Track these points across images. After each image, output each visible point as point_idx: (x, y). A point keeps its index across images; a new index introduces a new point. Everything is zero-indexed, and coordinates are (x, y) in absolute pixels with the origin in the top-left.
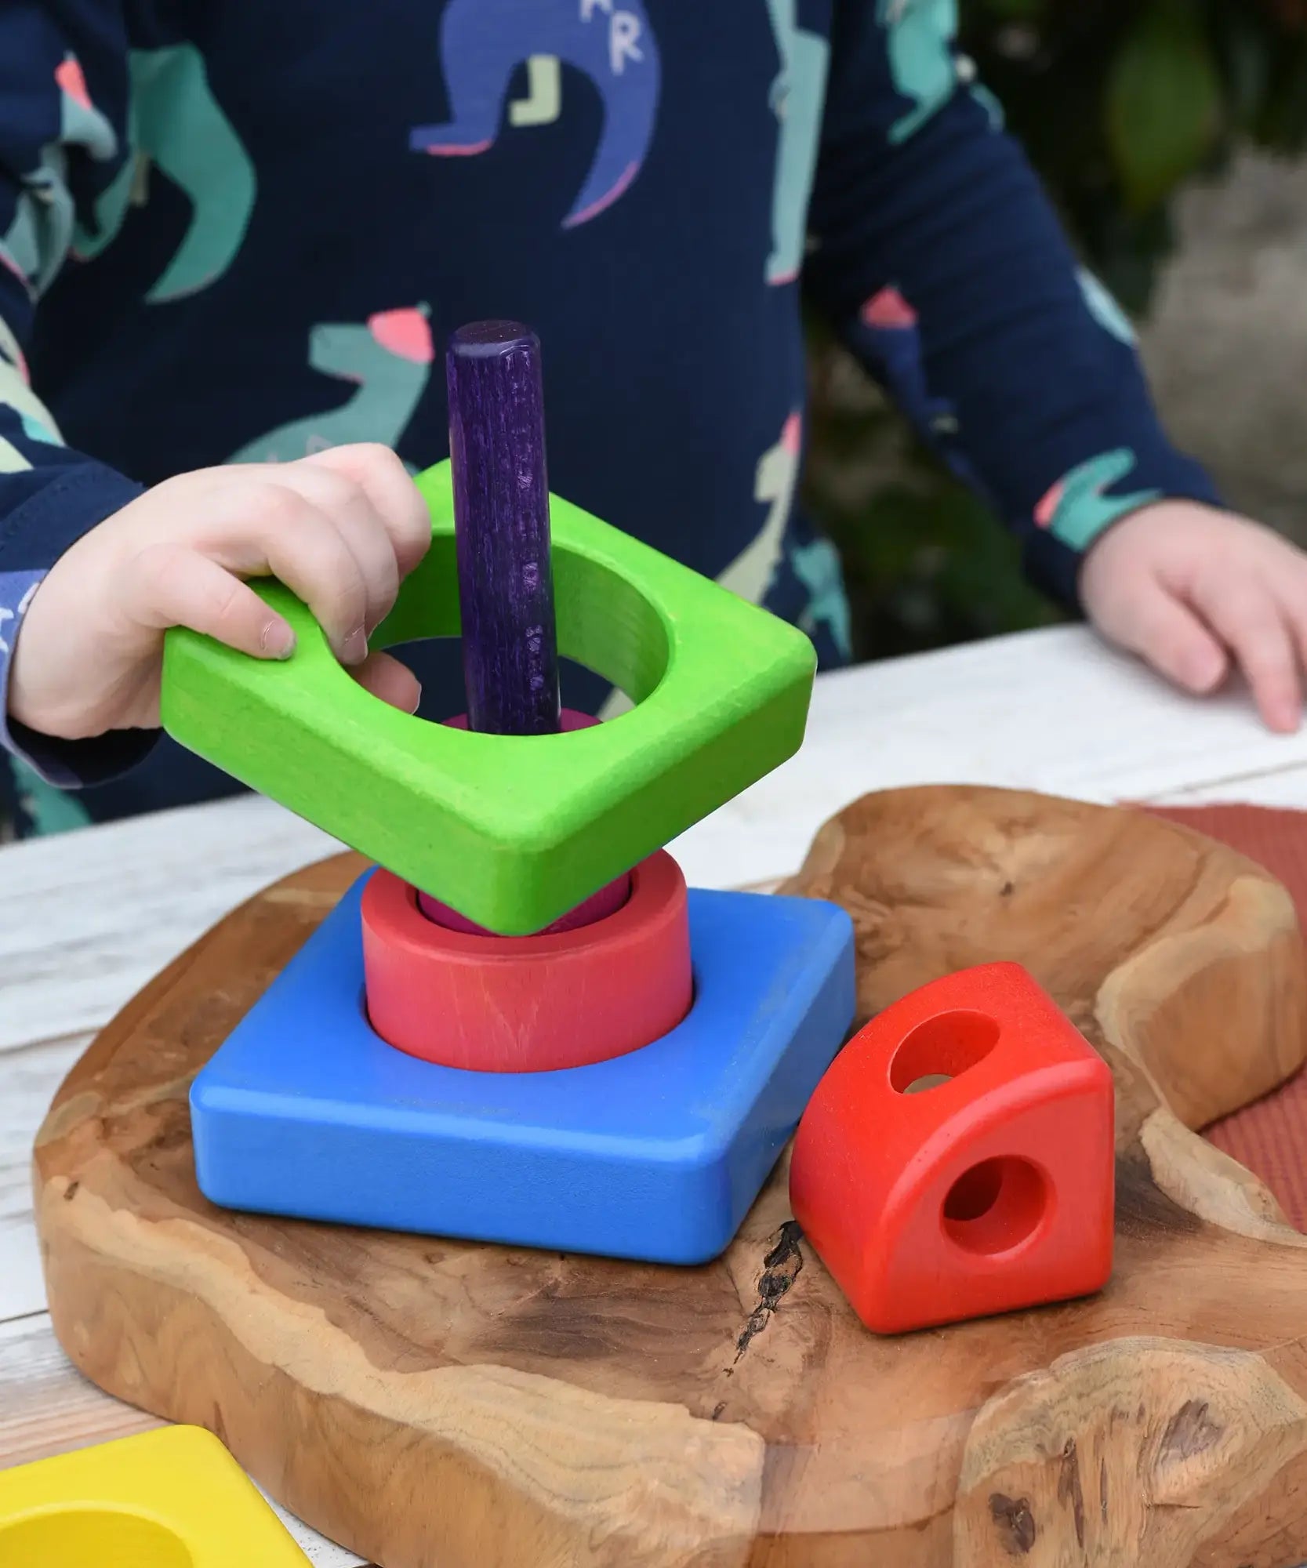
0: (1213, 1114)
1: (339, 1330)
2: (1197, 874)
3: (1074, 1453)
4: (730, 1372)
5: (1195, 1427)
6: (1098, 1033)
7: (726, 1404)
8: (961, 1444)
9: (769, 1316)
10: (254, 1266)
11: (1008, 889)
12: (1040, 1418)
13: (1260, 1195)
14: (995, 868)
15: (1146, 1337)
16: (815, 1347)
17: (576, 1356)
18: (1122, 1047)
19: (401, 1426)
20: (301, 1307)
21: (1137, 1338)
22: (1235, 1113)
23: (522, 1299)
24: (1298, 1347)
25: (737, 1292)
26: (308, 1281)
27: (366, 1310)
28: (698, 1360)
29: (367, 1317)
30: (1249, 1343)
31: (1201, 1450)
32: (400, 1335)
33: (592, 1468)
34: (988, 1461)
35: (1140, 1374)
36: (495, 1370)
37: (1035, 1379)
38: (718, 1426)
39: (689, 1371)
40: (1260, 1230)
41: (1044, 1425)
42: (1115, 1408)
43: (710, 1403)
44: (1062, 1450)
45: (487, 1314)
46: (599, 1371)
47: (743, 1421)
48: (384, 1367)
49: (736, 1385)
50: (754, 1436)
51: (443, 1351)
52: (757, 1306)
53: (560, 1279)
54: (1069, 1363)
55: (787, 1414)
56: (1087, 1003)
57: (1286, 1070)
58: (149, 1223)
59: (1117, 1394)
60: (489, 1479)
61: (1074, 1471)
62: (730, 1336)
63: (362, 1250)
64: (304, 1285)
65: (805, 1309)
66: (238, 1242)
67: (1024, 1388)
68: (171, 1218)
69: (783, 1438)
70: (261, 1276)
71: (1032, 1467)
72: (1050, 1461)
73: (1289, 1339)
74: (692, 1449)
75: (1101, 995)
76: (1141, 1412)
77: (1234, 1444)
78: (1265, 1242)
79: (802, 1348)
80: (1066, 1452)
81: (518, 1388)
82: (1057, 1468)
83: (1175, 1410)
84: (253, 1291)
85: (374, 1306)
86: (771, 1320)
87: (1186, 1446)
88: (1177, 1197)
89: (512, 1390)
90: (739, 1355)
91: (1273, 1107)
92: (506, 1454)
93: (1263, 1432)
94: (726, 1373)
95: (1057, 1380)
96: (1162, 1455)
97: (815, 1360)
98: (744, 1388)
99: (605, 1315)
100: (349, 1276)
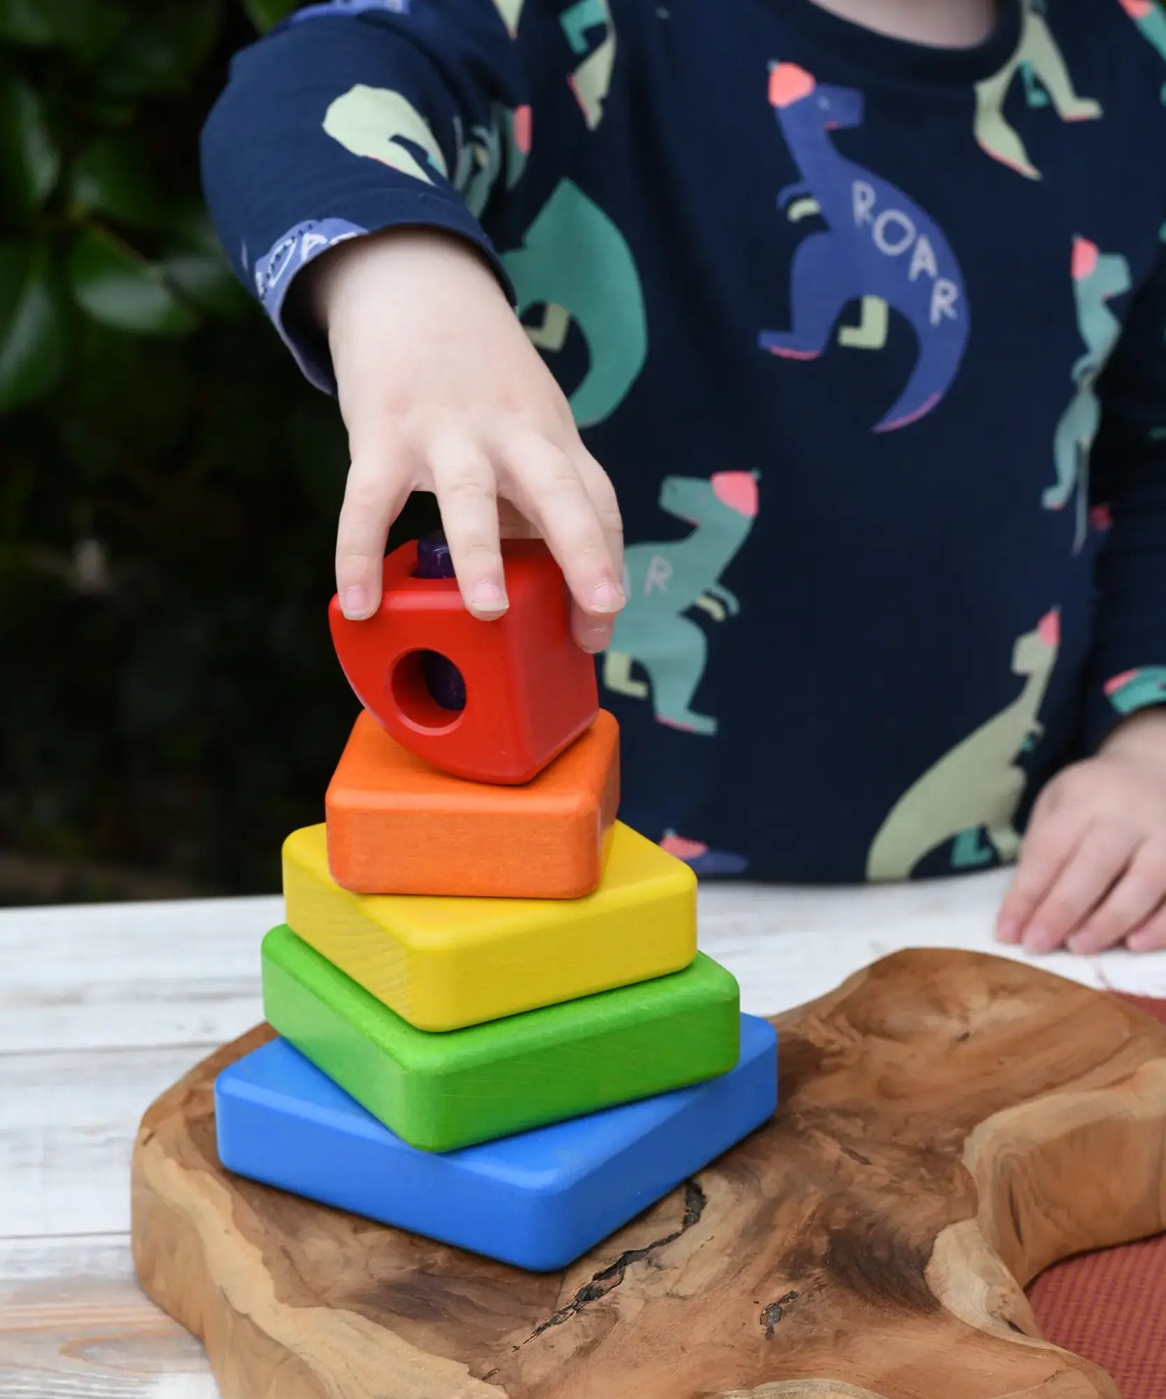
1: (265, 1269)
2: (1118, 1051)
4: (516, 1348)
7: (499, 1370)
9: (571, 1315)
10: (234, 1213)
11: (965, 1037)
13: (1001, 1296)
14: (964, 1019)
15: (838, 1382)
16: (590, 1342)
17: (413, 1317)
18: (973, 1170)
19: (278, 1345)
20: (249, 1247)
21: (831, 1380)
23: (403, 1271)
25: (560, 1292)
26: (263, 1231)
27: (290, 1258)
28: (499, 1336)
29: (288, 1262)
32: (302, 1280)
36: (352, 1315)
38: (485, 1385)
39: (488, 1343)
43: (487, 1368)
45: (372, 1276)
46: (424, 1331)
47: (503, 1385)
48: (282, 1300)
49: (515, 1359)
51: (324, 1296)
52: (567, 1306)
53: (439, 1261)
54: (768, 1390)
55: (538, 1387)
56: (963, 1132)
58: (184, 1171)
62: (534, 1324)
64: (259, 1232)
65: (601, 1314)
66: (231, 1194)
68: (196, 1168)
70: (235, 1221)
75: (980, 1127)
79: (580, 1342)
81: (360, 1331)
84: (227, 1231)
85: (297, 1256)
86: (571, 1318)
88: (933, 1286)
89: (355, 1332)
90: (531, 1338)
92: (336, 1378)
94: (513, 1349)
97: (583, 1352)
98: (520, 1361)
99: (454, 1292)
100: (292, 1231)
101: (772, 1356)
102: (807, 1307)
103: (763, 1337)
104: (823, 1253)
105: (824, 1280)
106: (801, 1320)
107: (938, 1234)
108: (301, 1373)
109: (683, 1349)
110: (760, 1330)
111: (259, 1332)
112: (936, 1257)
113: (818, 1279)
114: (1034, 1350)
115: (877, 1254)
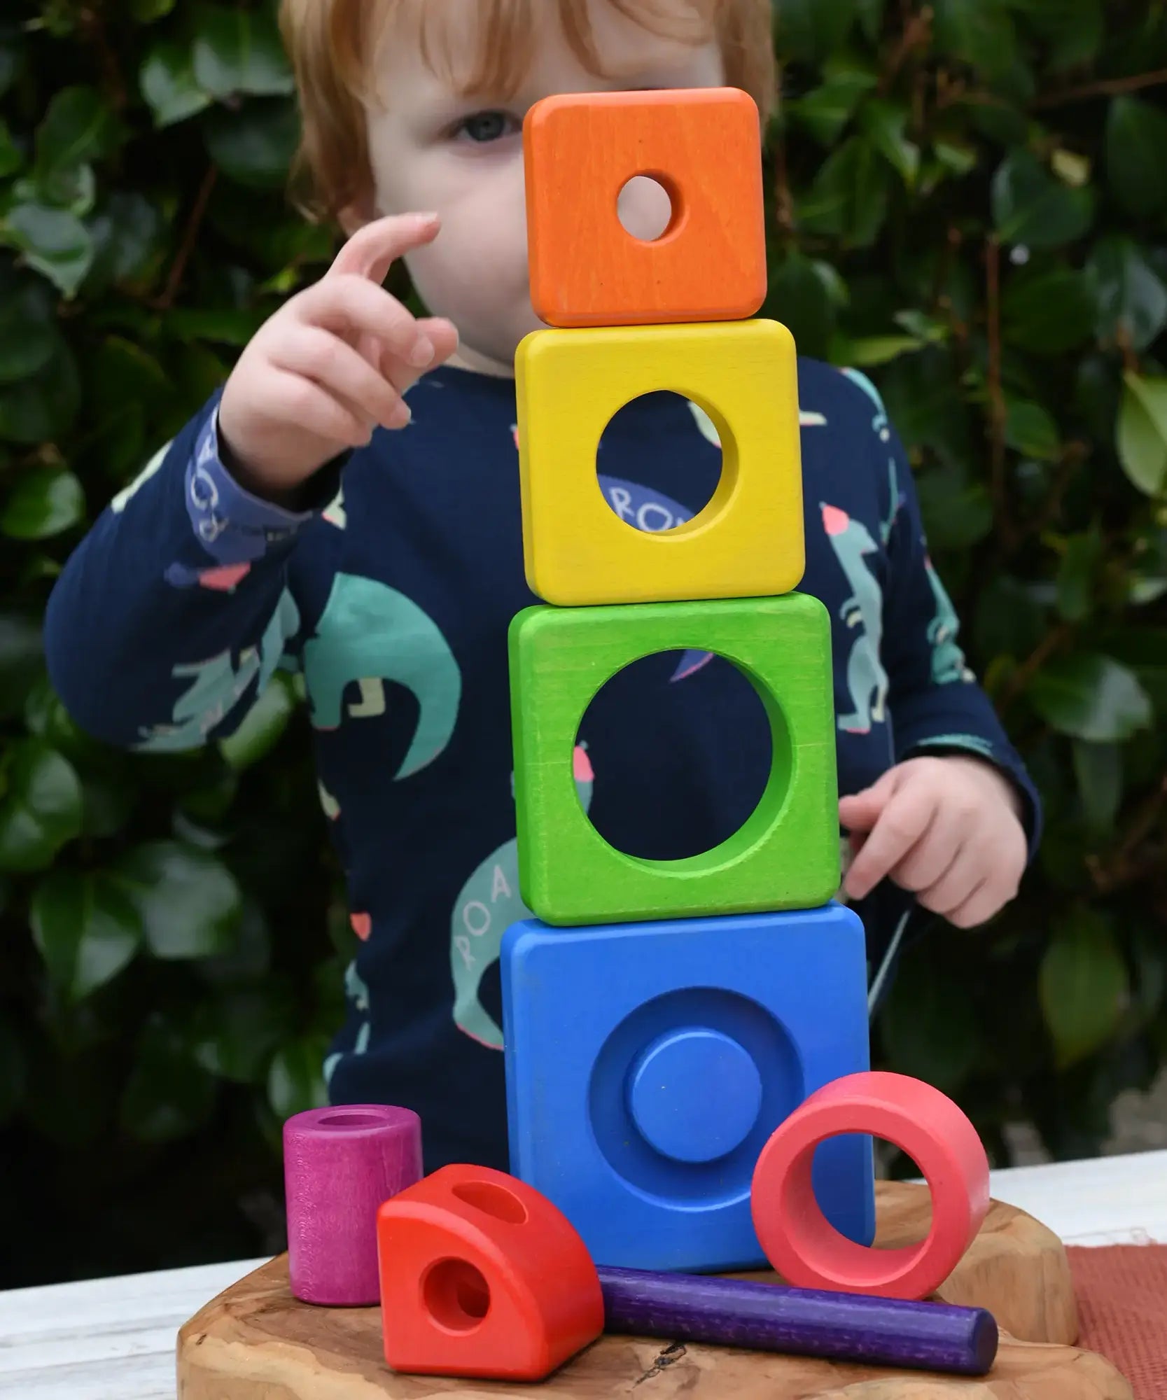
1: (371, 1383)
4: (628, 1392)
9: (659, 1372)
10: (318, 1358)
16: (688, 1382)
20: (348, 1375)
25: (640, 1363)
26: (355, 1364)
28: (609, 1387)
36: (473, 1392)
37: (836, 1394)
52: (651, 1368)
54: (857, 1388)
58: (252, 1347)
62: (632, 1379)
64: (351, 1365)
65: (684, 1369)
66: (309, 1349)
68: (265, 1342)
70: (323, 1364)
79: (679, 1383)
84: (317, 1373)
86: (661, 1373)
90: (636, 1386)
94: (626, 1393)
95: (848, 1396)
97: (687, 1387)
101: (845, 1373)
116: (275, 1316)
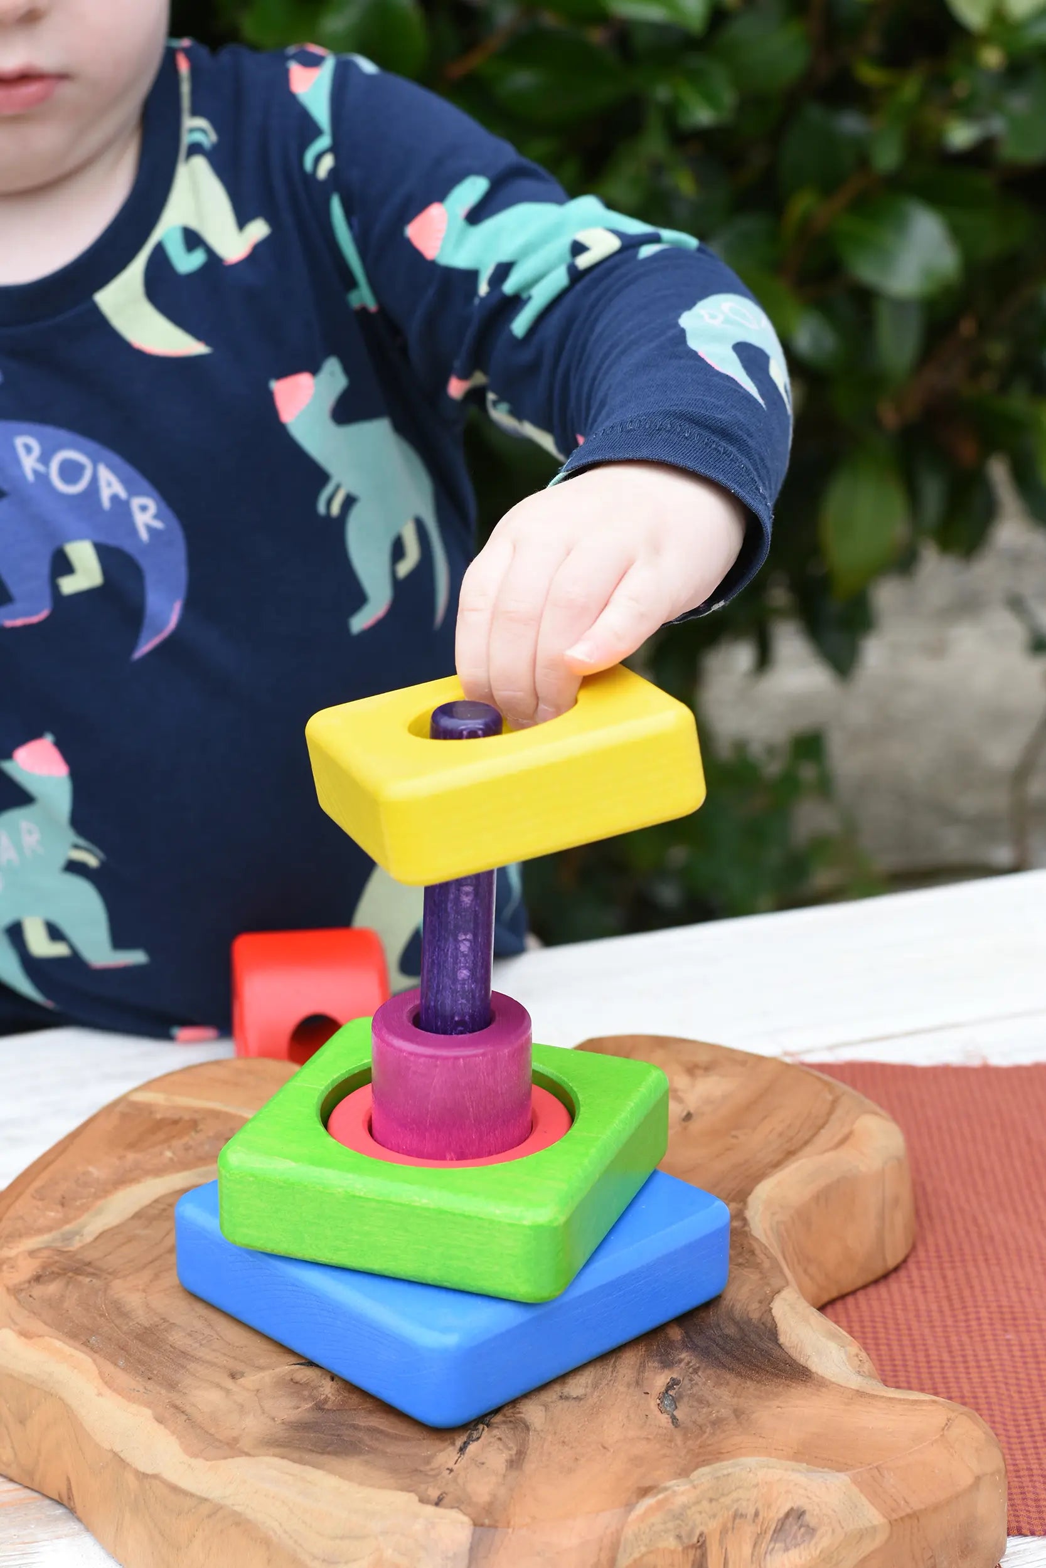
0: (834, 1294)
1: (162, 1427)
2: (830, 1113)
3: (704, 1541)
4: (451, 1470)
5: (795, 1527)
6: (746, 1229)
7: (446, 1494)
8: (619, 1532)
9: (483, 1430)
10: (101, 1375)
11: (688, 1117)
12: (680, 1516)
13: (857, 1355)
14: (680, 1101)
15: (763, 1459)
16: (516, 1454)
17: (335, 1453)
18: (764, 1240)
19: (204, 1500)
20: (134, 1408)
21: (757, 1458)
22: (853, 1293)
23: (300, 1409)
24: (876, 1470)
26: (142, 1390)
27: (183, 1412)
28: (428, 1461)
29: (183, 1417)
30: (841, 1467)
31: (799, 1545)
32: (207, 1432)
33: (342, 1538)
34: (639, 1546)
35: (757, 1485)
36: (277, 1461)
37: (678, 1486)
38: (440, 1511)
39: (422, 1468)
40: (855, 1382)
41: (682, 1521)
42: (737, 1510)
43: (434, 1493)
44: (695, 1540)
45: (273, 1419)
46: (354, 1465)
47: (458, 1507)
48: (195, 1456)
49: (455, 1480)
50: (466, 1519)
51: (238, 1445)
52: (475, 1422)
53: (329, 1395)
54: (704, 1475)
55: (491, 1504)
56: (740, 1206)
57: (891, 1263)
58: (26, 1340)
59: (738, 1500)
60: (266, 1542)
61: (704, 1555)
62: (454, 1444)
63: (183, 1367)
64: (138, 1391)
65: (511, 1425)
66: (91, 1357)
67: (668, 1493)
68: (43, 1336)
69: (487, 1521)
70: (106, 1383)
71: (672, 1552)
72: (686, 1549)
73: (869, 1465)
74: (418, 1526)
75: (751, 1199)
76: (757, 1514)
77: (824, 1541)
78: (858, 1391)
79: (505, 1456)
80: (698, 1542)
81: (292, 1475)
82: (691, 1553)
83: (782, 1514)
84: (100, 1394)
85: (188, 1409)
86: (485, 1433)
87: (788, 1540)
88: (795, 1355)
89: (288, 1477)
90: (459, 1457)
91: (882, 1289)
92: (280, 1525)
93: (846, 1535)
94: (448, 1471)
95: (695, 1487)
96: (770, 1548)
97: (516, 1463)
98: (460, 1481)
99: (362, 1424)
100: (172, 1386)
101: (690, 1443)
102: (695, 1390)
103: (671, 1426)
104: (679, 1337)
105: (694, 1362)
106: (695, 1404)
107: (771, 1306)
108: (238, 1524)
109: (605, 1448)
110: (664, 1419)
111: (175, 1489)
112: (782, 1327)
113: (689, 1363)
114: (915, 1402)
115: (727, 1331)
116: (53, 1288)
